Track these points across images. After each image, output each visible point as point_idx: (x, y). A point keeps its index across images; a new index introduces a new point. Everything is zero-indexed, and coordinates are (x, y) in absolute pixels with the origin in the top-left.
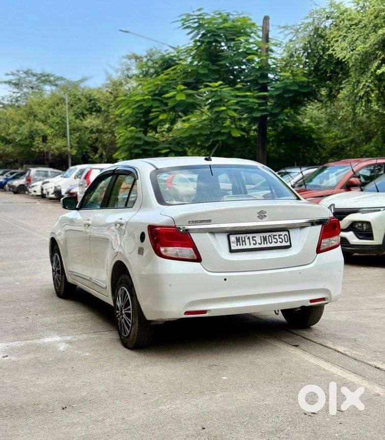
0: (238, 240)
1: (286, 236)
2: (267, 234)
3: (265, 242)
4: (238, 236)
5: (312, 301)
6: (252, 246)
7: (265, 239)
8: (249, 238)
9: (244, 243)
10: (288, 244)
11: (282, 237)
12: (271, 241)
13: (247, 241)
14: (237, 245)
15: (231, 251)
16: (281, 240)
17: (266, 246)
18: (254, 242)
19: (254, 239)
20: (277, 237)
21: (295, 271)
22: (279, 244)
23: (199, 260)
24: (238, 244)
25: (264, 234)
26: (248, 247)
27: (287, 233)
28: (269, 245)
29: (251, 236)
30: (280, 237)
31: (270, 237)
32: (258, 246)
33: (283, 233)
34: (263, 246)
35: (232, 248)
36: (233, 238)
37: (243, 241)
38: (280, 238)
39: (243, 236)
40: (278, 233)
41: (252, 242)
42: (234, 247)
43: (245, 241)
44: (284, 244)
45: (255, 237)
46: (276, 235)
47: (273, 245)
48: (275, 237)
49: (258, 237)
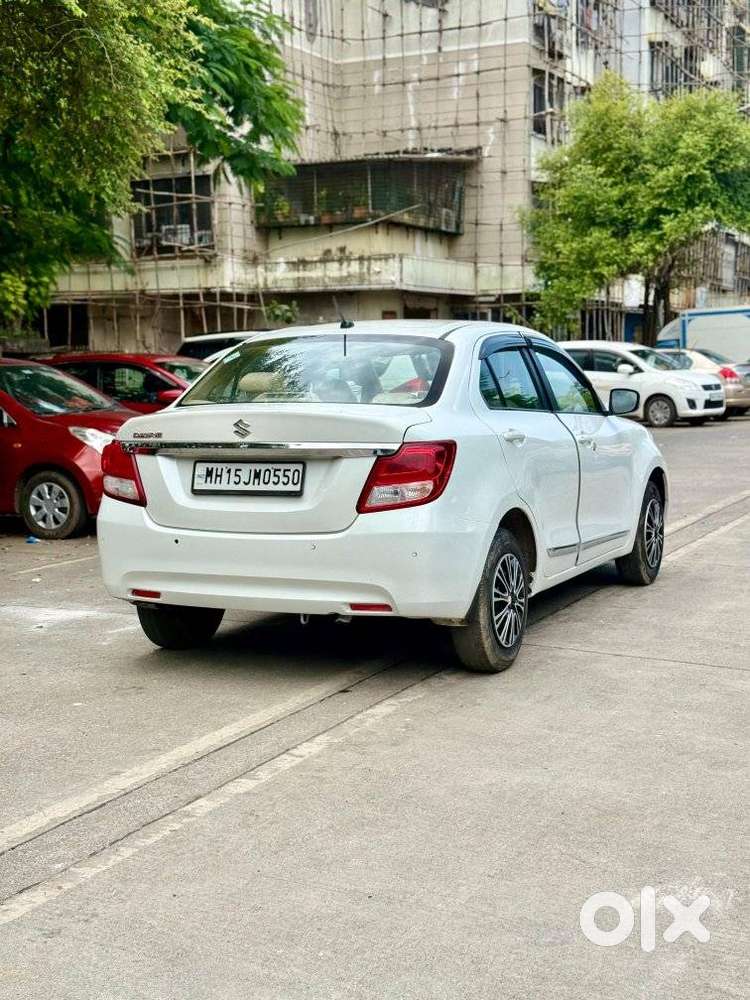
0: (209, 473)
1: (296, 473)
2: (262, 467)
3: (256, 481)
4: (210, 466)
5: (354, 606)
6: (232, 487)
7: (257, 475)
8: (229, 471)
9: (219, 479)
10: (297, 488)
11: (290, 474)
12: (266, 481)
13: (225, 476)
14: (206, 481)
15: (196, 493)
16: (286, 480)
17: (256, 488)
18: (237, 480)
19: (238, 473)
20: (280, 474)
21: (306, 541)
22: (280, 487)
23: (141, 501)
24: (209, 479)
25: (258, 467)
26: (224, 486)
27: (300, 467)
28: (262, 487)
29: (233, 467)
30: (287, 473)
31: (267, 473)
32: (241, 487)
33: (293, 467)
34: (250, 487)
35: (195, 488)
36: (201, 469)
37: (217, 476)
38: (285, 476)
39: (219, 466)
40: (283, 467)
41: (234, 478)
42: (200, 485)
43: (221, 476)
44: (290, 487)
45: (240, 470)
46: (279, 470)
47: (271, 487)
48: (277, 473)
49: (246, 471)
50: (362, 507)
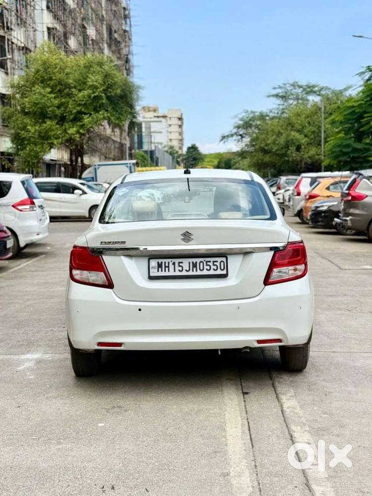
0: (160, 266)
1: (222, 263)
2: (198, 260)
3: (195, 269)
4: (160, 261)
5: (259, 342)
6: (177, 273)
7: (195, 265)
8: (174, 264)
9: (167, 269)
10: (224, 272)
11: (218, 264)
12: (202, 268)
13: (171, 267)
14: (158, 271)
15: (151, 278)
16: (215, 267)
17: (195, 273)
18: (180, 268)
20: (211, 264)
21: (233, 305)
22: (212, 272)
23: (110, 285)
24: (160, 269)
25: (194, 260)
26: (172, 273)
27: (224, 259)
28: (199, 273)
29: (177, 261)
30: (215, 263)
31: (201, 264)
32: (184, 273)
33: (219, 259)
34: (191, 273)
35: (151, 275)
36: (154, 263)
37: (165, 267)
38: (214, 265)
39: (167, 261)
40: (212, 259)
41: (177, 268)
42: (154, 273)
43: (168, 267)
44: (219, 272)
45: (182, 263)
46: (210, 262)
47: (205, 272)
48: (208, 263)
49: (186, 263)
50: (267, 282)
